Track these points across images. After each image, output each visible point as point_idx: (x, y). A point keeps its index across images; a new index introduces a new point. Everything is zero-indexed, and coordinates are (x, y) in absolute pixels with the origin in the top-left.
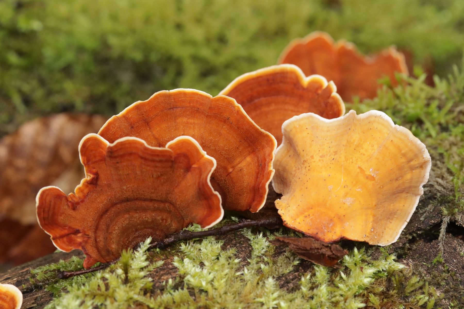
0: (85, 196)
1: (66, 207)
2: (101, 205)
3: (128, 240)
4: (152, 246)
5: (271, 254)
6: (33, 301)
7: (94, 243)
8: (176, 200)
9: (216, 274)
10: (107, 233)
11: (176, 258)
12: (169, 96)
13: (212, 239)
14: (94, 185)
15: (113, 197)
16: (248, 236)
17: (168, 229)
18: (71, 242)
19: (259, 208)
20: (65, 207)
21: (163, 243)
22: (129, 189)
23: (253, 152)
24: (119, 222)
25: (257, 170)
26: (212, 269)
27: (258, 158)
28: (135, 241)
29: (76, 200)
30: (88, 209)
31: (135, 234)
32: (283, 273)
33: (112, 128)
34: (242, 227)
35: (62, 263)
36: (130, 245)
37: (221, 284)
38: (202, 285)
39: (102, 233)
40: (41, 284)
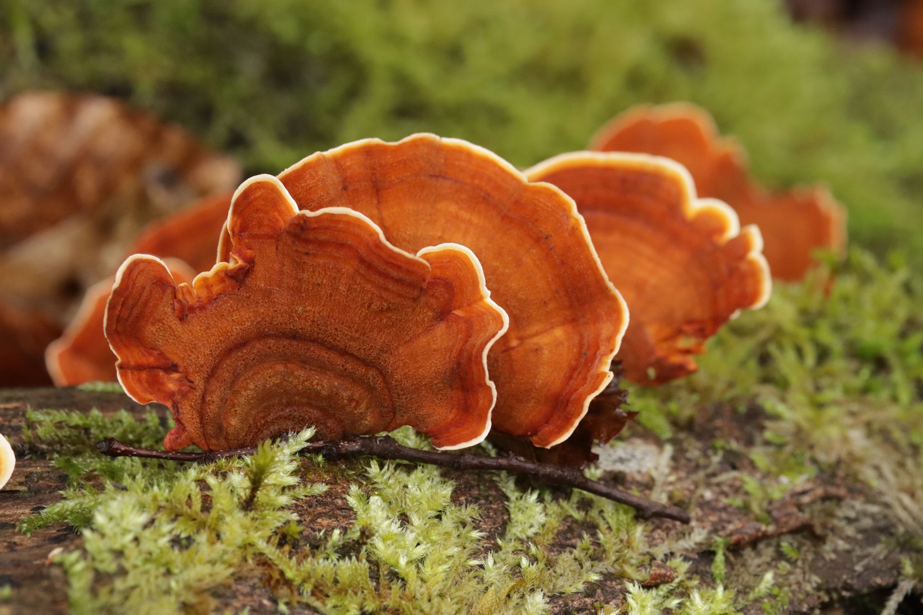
0: (211, 300)
1: (169, 310)
2: (237, 329)
3: (263, 418)
4: (310, 446)
5: (546, 543)
6: (22, 479)
7: (198, 403)
8: (396, 369)
9: (431, 549)
10: (230, 390)
11: (354, 488)
12: (440, 148)
13: (434, 472)
14: (237, 281)
15: (267, 319)
16: (507, 488)
17: (353, 422)
18: (155, 385)
19: (554, 440)
20: (166, 310)
21: (336, 448)
22: (307, 314)
23: (573, 321)
24: (260, 375)
25: (573, 363)
26: (426, 534)
27: (582, 337)
28: (278, 425)
29: (191, 301)
30: (207, 328)
31: (282, 410)
32: (563, 591)
33: (308, 176)
34: (500, 468)
35: (98, 417)
36: (266, 429)
37: (436, 573)
38: (397, 562)
39: (220, 387)
40: (44, 447)
